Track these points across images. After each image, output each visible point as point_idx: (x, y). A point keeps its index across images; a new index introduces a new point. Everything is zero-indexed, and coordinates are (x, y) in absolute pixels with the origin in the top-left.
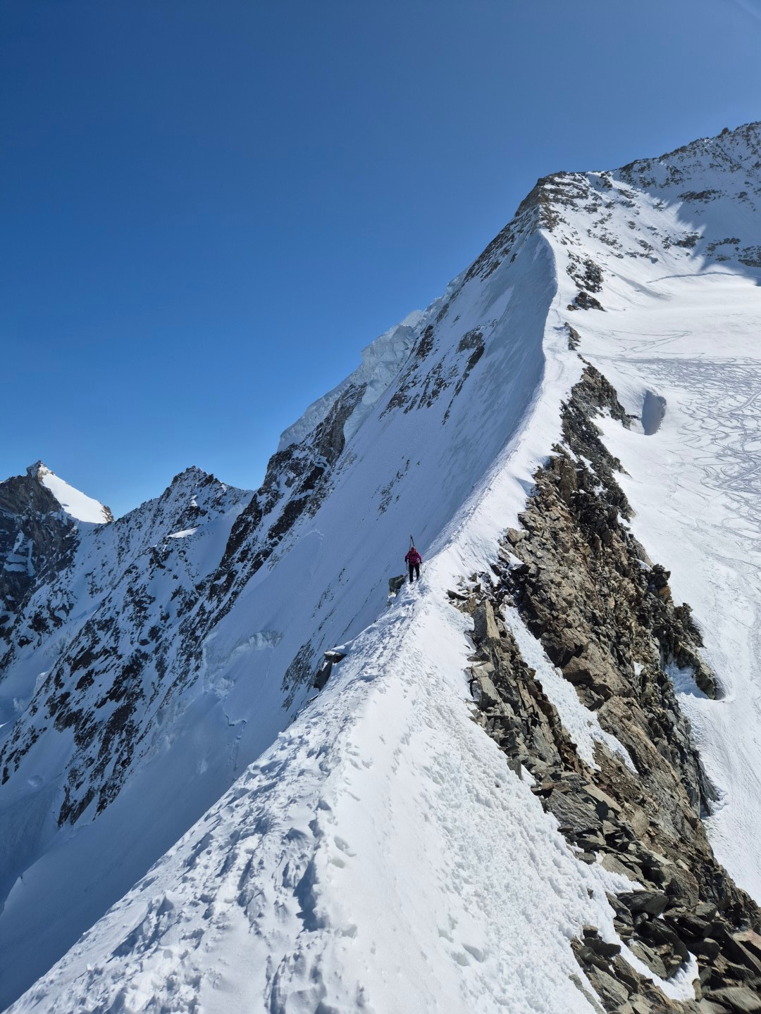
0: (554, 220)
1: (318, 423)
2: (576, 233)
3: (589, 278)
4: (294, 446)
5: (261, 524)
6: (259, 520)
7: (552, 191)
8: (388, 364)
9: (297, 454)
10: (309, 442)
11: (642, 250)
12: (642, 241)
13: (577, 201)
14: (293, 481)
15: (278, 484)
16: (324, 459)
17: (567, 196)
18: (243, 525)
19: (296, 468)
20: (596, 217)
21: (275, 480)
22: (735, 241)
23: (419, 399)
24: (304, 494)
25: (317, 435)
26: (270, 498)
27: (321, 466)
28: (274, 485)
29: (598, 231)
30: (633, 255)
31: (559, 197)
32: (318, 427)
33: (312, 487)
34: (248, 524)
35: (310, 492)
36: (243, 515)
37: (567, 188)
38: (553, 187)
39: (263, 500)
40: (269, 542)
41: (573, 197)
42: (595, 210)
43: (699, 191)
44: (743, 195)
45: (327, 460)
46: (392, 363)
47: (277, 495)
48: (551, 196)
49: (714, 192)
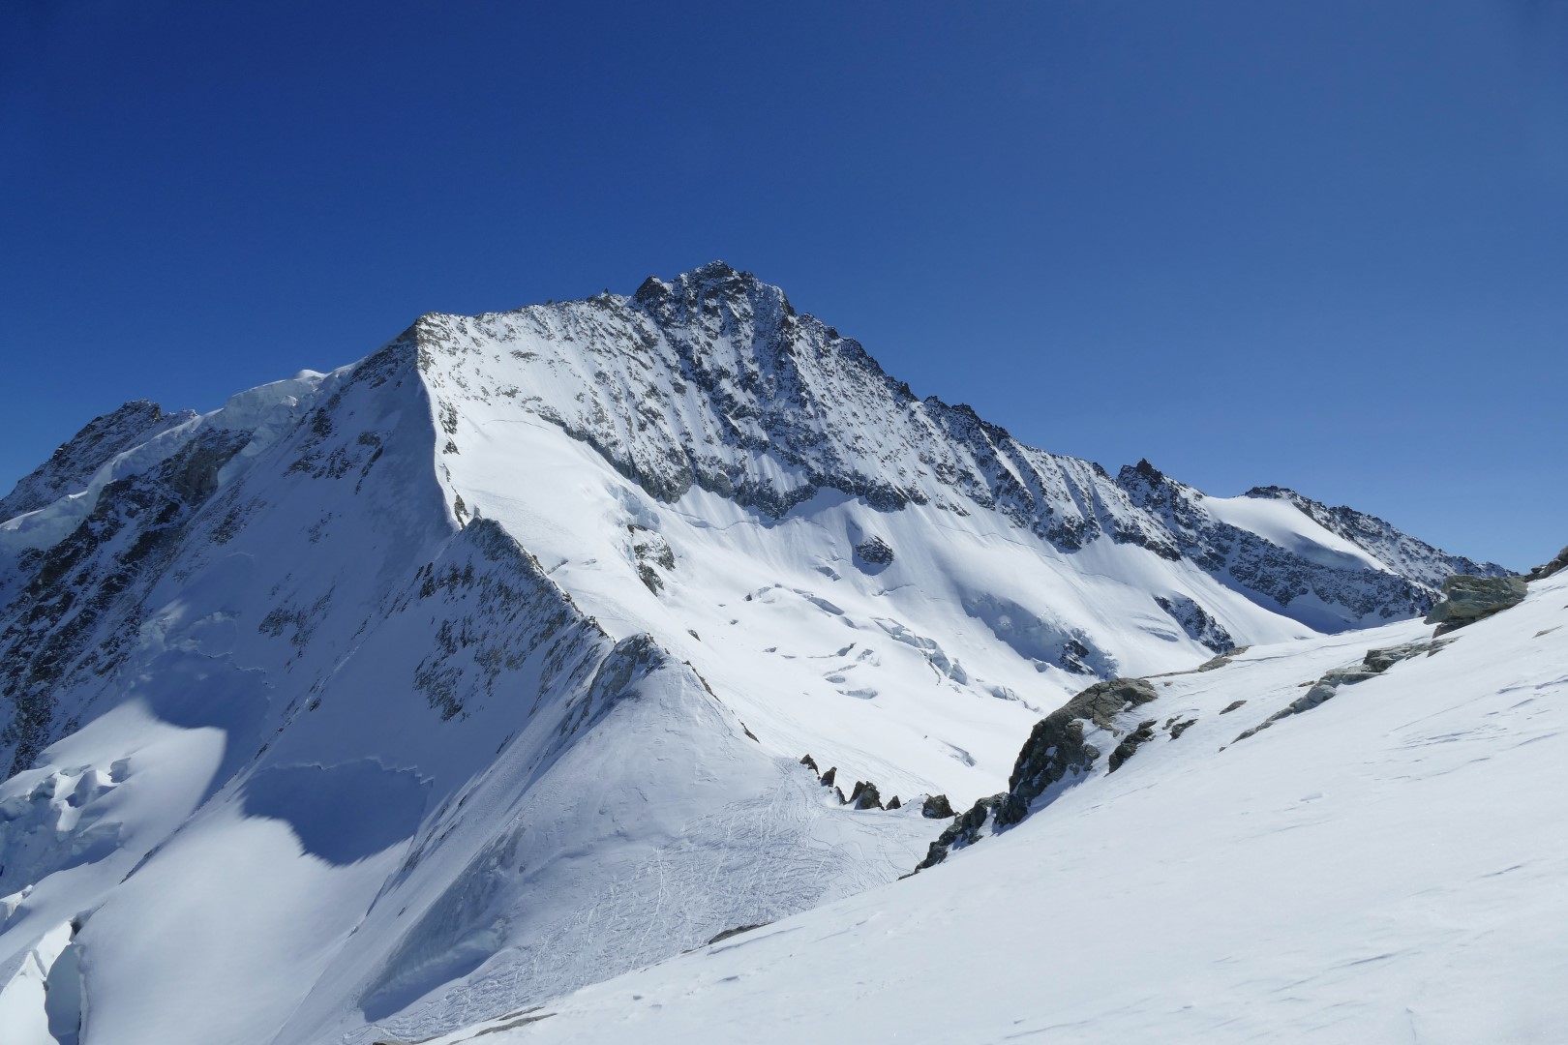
0: (428, 362)
1: (164, 458)
2: (441, 374)
3: (450, 422)
4: (133, 477)
5: (98, 550)
6: (95, 547)
7: (426, 332)
8: (272, 426)
9: (137, 485)
10: (154, 476)
11: (482, 395)
12: (483, 387)
13: (442, 343)
14: (136, 512)
15: (117, 513)
16: (179, 496)
17: (436, 337)
18: (71, 550)
19: (139, 498)
20: (454, 360)
21: (113, 508)
22: (539, 399)
23: (327, 471)
24: (158, 527)
25: (164, 470)
26: (107, 526)
27: (176, 501)
28: (111, 513)
29: (455, 374)
30: (476, 398)
31: (431, 337)
32: (164, 462)
33: (167, 521)
34: (78, 551)
35: (165, 525)
36: (70, 539)
37: (436, 330)
38: (427, 328)
39: (97, 527)
40: (121, 567)
41: (440, 339)
42: (454, 354)
43: (524, 352)
44: (551, 362)
45: (182, 497)
46: (276, 426)
47: (116, 525)
48: (425, 336)
49: (534, 355)
